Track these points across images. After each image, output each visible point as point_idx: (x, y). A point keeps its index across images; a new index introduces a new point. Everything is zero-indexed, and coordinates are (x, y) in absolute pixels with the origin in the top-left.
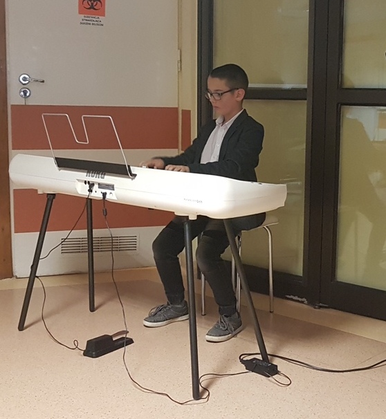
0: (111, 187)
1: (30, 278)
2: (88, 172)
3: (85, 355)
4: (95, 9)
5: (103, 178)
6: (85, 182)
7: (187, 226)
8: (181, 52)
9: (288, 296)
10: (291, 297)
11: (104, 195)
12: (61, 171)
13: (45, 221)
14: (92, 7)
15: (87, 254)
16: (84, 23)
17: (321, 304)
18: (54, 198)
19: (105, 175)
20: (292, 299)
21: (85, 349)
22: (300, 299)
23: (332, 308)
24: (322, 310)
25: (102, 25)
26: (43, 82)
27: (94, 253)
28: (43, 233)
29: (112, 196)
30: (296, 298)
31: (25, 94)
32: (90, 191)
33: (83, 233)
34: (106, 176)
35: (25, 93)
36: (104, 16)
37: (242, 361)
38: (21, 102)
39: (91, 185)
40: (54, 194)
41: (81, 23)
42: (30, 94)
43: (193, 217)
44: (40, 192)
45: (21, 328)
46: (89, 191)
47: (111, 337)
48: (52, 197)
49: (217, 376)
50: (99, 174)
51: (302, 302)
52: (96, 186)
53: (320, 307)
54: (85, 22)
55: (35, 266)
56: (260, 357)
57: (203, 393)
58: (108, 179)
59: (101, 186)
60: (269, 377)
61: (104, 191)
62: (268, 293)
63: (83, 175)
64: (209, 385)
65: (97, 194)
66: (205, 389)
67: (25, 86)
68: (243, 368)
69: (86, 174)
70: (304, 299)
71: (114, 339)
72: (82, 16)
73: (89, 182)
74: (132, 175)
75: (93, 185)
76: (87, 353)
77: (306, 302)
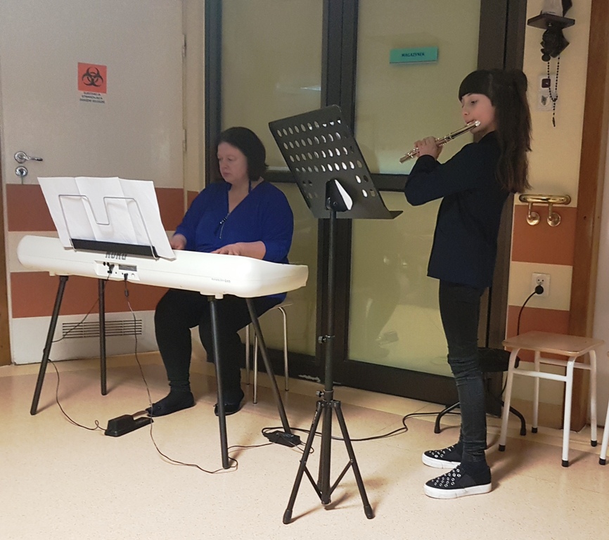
0: (134, 268)
1: (42, 363)
2: (108, 253)
3: (106, 434)
4: (95, 85)
5: (124, 259)
6: (104, 264)
7: (213, 306)
8: (186, 131)
9: (301, 376)
10: (305, 376)
11: (126, 275)
12: (78, 252)
13: (58, 305)
14: (93, 84)
15: (99, 338)
16: (84, 100)
17: (334, 382)
18: (67, 280)
19: (126, 256)
20: (304, 379)
21: (106, 428)
22: (313, 379)
23: (344, 385)
25: (103, 102)
26: (41, 160)
27: (106, 338)
28: (55, 317)
29: (133, 277)
30: (309, 377)
31: (22, 173)
32: (110, 272)
33: (95, 317)
34: (127, 258)
35: (21, 171)
36: (105, 92)
37: (265, 435)
38: (18, 181)
39: (111, 266)
40: (67, 277)
41: (81, 100)
42: (27, 174)
43: (219, 297)
44: (52, 274)
45: (34, 411)
46: (108, 272)
47: (132, 417)
48: (64, 279)
49: (242, 448)
50: (120, 255)
51: (315, 381)
52: (116, 268)
53: (334, 385)
54: (85, 98)
55: (47, 349)
56: (283, 430)
57: (231, 463)
58: (130, 260)
59: (121, 267)
60: (293, 446)
61: (125, 272)
62: (283, 374)
63: (102, 257)
64: (236, 455)
65: (118, 275)
66: (233, 460)
67: (21, 165)
68: (267, 440)
69: (105, 255)
70: (317, 378)
71: (135, 419)
72: (82, 93)
73: (108, 264)
74: (157, 256)
75: (113, 266)
76: (108, 433)
77: (319, 381)
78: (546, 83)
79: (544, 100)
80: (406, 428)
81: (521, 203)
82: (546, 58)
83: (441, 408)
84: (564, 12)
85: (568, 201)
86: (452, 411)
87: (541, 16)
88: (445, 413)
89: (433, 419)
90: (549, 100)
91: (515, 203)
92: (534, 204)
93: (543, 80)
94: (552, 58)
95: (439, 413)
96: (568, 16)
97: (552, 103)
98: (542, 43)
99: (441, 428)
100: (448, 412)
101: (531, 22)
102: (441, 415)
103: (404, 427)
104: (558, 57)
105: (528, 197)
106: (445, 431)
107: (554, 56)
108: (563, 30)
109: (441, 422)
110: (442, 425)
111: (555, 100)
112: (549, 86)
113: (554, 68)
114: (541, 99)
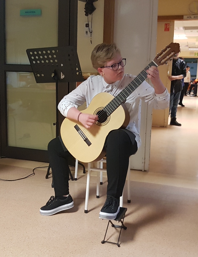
17: (2, 156)
23: (7, 158)
24: (3, 159)
53: (2, 158)
79: (87, 32)
80: (34, 173)
82: (87, 15)
89: (46, 169)
90: (89, 32)
93: (86, 24)
94: (89, 15)
97: (90, 34)
98: (85, 8)
99: (50, 173)
104: (91, 15)
107: (90, 14)
108: (94, 3)
111: (91, 33)
112: (88, 26)
113: (90, 19)
114: (85, 32)
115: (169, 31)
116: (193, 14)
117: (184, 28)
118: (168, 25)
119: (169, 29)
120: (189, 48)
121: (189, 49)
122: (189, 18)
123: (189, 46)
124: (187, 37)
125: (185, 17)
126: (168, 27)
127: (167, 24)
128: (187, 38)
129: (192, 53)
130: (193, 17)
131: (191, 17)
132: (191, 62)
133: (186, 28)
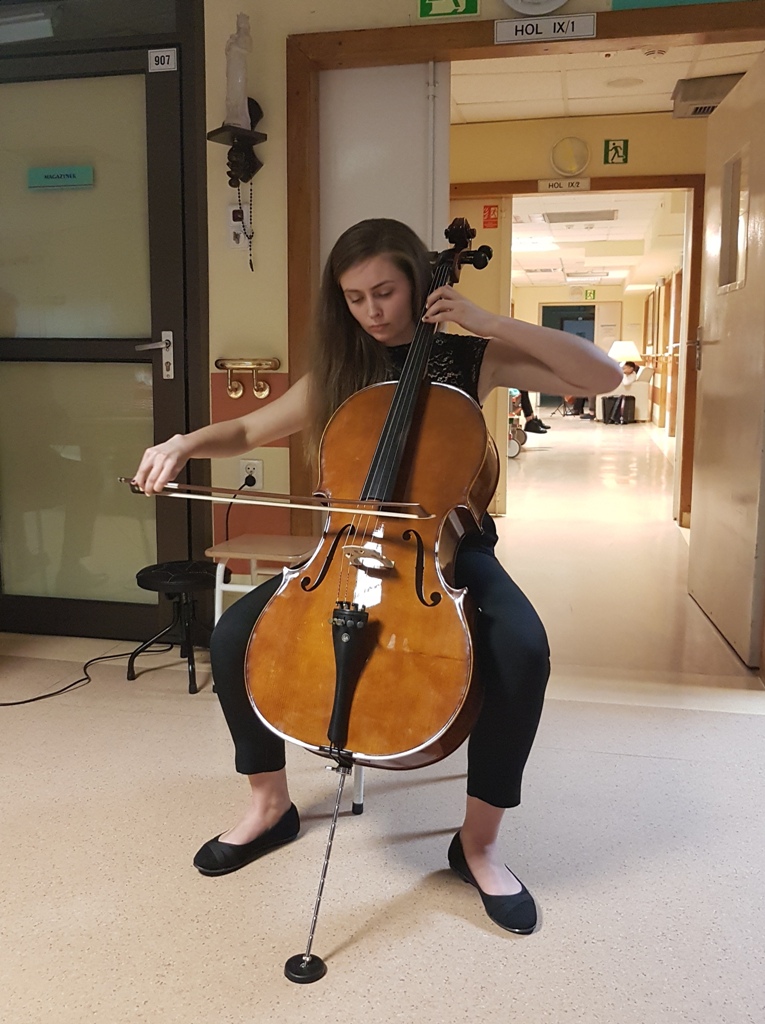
78: (238, 216)
79: (236, 237)
80: (88, 678)
81: (218, 371)
82: (234, 183)
83: (133, 646)
84: (254, 124)
85: (277, 365)
86: (148, 649)
87: (225, 128)
88: (140, 652)
89: (125, 662)
90: (242, 235)
91: (211, 372)
92: (234, 371)
93: (234, 212)
94: (242, 183)
95: (132, 654)
96: (260, 129)
97: (247, 241)
98: (228, 164)
99: (136, 673)
100: (143, 650)
101: (213, 135)
102: (134, 655)
103: (85, 677)
104: (250, 182)
105: (226, 362)
106: (142, 676)
107: (245, 181)
108: (255, 147)
109: (135, 665)
110: (138, 668)
111: (250, 237)
112: (241, 219)
113: (246, 196)
114: (232, 236)
115: (496, 227)
116: (567, 177)
117: (546, 217)
118: (492, 209)
119: (496, 222)
120: (568, 275)
121: (569, 279)
122: (556, 188)
123: (567, 271)
124: (557, 243)
125: (542, 185)
126: (492, 217)
127: (490, 207)
128: (557, 247)
129: (576, 290)
130: (565, 183)
131: (559, 185)
132: (577, 319)
133: (552, 218)
